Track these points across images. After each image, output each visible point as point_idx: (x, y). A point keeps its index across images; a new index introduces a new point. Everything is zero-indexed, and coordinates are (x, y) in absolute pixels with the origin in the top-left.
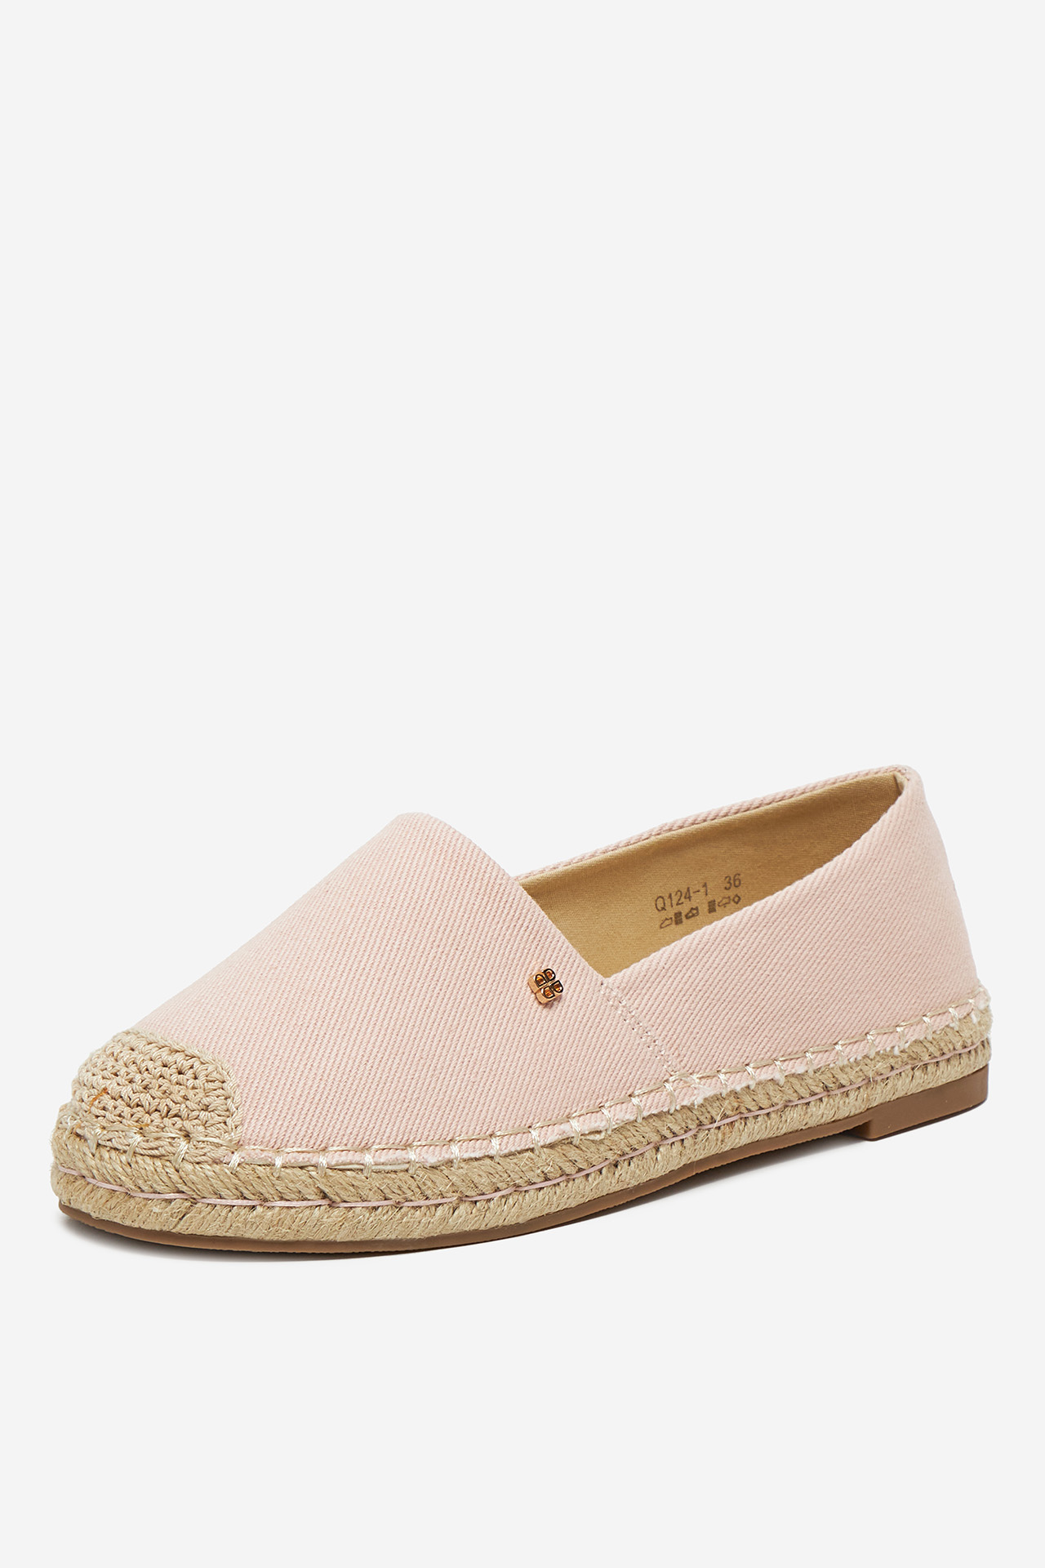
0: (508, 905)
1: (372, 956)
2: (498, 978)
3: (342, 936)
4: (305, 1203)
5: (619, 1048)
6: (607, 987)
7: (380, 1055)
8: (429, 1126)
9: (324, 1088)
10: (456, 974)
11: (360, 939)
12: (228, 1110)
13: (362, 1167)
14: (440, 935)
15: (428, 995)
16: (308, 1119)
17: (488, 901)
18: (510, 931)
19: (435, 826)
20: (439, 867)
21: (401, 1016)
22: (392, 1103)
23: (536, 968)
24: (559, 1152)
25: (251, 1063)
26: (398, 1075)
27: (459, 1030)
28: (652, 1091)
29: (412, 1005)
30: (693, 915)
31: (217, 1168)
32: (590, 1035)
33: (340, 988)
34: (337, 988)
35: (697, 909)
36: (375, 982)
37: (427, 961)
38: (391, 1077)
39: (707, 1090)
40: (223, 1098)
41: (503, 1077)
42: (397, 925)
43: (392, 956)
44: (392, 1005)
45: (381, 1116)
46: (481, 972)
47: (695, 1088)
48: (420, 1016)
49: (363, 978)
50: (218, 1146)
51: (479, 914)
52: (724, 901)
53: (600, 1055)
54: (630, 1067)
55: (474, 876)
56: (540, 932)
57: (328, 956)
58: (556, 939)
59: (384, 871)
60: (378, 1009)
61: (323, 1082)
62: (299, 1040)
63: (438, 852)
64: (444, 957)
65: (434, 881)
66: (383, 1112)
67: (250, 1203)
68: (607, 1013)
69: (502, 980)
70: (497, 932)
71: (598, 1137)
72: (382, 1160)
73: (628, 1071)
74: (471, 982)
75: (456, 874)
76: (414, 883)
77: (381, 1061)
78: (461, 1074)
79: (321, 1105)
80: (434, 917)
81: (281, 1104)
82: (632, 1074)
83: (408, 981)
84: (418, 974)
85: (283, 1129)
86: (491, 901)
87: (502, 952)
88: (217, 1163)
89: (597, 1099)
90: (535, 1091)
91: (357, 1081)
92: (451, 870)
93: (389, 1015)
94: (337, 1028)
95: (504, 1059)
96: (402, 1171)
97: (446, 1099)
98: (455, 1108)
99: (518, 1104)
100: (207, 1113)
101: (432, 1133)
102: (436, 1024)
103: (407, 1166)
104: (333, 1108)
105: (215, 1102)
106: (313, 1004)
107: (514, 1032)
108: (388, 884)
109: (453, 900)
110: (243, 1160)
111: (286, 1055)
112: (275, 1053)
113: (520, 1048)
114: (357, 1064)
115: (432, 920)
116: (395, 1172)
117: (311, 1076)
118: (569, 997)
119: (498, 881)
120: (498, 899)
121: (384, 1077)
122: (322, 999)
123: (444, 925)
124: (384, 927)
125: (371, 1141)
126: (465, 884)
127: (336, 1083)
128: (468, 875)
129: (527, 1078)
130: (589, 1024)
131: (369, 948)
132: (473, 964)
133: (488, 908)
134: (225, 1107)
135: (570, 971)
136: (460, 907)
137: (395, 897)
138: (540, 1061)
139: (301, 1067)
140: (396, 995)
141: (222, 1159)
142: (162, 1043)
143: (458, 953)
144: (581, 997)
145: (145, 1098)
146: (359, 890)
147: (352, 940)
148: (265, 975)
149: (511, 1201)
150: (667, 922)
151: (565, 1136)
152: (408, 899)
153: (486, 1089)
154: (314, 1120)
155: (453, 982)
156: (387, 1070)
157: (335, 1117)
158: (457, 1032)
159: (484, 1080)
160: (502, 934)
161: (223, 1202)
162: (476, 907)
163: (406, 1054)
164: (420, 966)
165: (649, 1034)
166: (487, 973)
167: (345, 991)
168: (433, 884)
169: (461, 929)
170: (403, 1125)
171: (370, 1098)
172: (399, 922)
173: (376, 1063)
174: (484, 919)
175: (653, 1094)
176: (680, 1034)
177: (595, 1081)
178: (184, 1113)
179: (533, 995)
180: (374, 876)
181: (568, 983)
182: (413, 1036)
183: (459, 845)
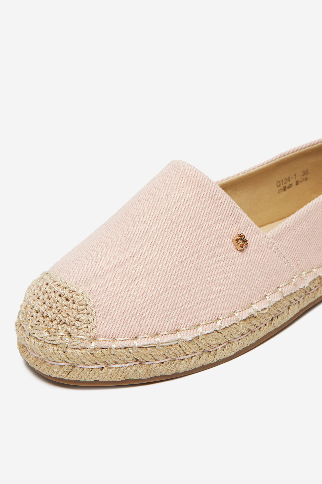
0: (222, 204)
1: (159, 235)
2: (218, 240)
3: (145, 225)
4: (128, 365)
5: (273, 267)
6: (267, 238)
7: (163, 287)
8: (187, 319)
9: (136, 306)
10: (199, 240)
11: (153, 226)
12: (89, 320)
13: (155, 345)
14: (191, 222)
15: (186, 253)
16: (128, 323)
17: (213, 203)
18: (223, 216)
19: (187, 167)
20: (189, 188)
21: (173, 265)
22: (170, 311)
23: (235, 234)
24: (248, 322)
25: (100, 294)
26: (172, 296)
27: (201, 268)
28: (287, 284)
29: (178, 258)
30: (290, 187)
31: (83, 351)
32: (261, 263)
33: (143, 252)
34: (142, 252)
35: (292, 184)
36: (161, 248)
37: (185, 235)
38: (168, 297)
39: (310, 279)
40: (86, 314)
41: (222, 290)
42: (171, 218)
43: (169, 234)
44: (169, 260)
45: (164, 318)
46: (211, 238)
47: (305, 280)
48: (182, 264)
49: (155, 247)
50: (84, 340)
51: (209, 210)
52: (302, 180)
53: (265, 271)
54: (278, 275)
55: (206, 191)
56: (237, 216)
57: (138, 235)
58: (244, 218)
59: (165, 191)
60: (162, 262)
61: (135, 303)
62: (124, 281)
63: (189, 180)
64: (193, 233)
65: (188, 195)
66: (165, 316)
67: (101, 366)
68: (268, 251)
69: (221, 241)
70: (217, 218)
71: (265, 311)
72: (165, 341)
73: (277, 277)
74: (206, 243)
75: (198, 191)
76: (178, 196)
77: (163, 290)
78: (202, 291)
79: (134, 315)
80: (188, 213)
81: (115, 316)
82: (279, 278)
83: (176, 246)
84: (181, 242)
85: (116, 329)
86: (214, 203)
87: (220, 227)
88: (83, 349)
89: (264, 293)
90: (237, 294)
91: (152, 301)
92: (195, 189)
93: (167, 265)
94: (142, 274)
95: (222, 281)
96: (174, 344)
97: (195, 305)
98: (200, 308)
99: (229, 302)
100: (79, 322)
101: (189, 323)
102: (190, 267)
103: (177, 342)
104: (140, 316)
105: (83, 317)
106: (131, 261)
107: (226, 266)
108: (166, 197)
109: (196, 204)
110: (96, 347)
111: (118, 290)
112: (112, 288)
113: (229, 274)
114: (152, 292)
115: (187, 214)
116: (171, 345)
117: (130, 300)
118: (251, 245)
119: (217, 193)
120: (217, 202)
121: (165, 298)
122: (135, 259)
123: (193, 216)
124: (164, 219)
125: (159, 331)
126: (202, 196)
127: (142, 303)
128: (203, 191)
129: (233, 288)
130: (260, 258)
131: (157, 231)
132: (207, 234)
133: (213, 207)
134: (87, 319)
135: (251, 233)
136: (200, 207)
137: (170, 204)
138: (239, 279)
139: (125, 296)
140: (171, 254)
141: (86, 347)
142: (60, 283)
143: (200, 230)
144: (256, 245)
145: (50, 313)
146: (153, 200)
147: (150, 227)
148: (109, 245)
149: (227, 348)
150: (281, 191)
151: (251, 314)
152: (175, 205)
153: (214, 297)
154: (131, 323)
155: (198, 245)
156: (166, 294)
157: (142, 321)
158: (200, 270)
159: (213, 292)
160: (220, 218)
161: (88, 367)
162: (207, 206)
163: (176, 284)
164: (182, 238)
165: (286, 258)
166: (213, 238)
167: (146, 254)
168: (187, 196)
169: (201, 218)
170: (175, 321)
171: (158, 309)
172: (171, 216)
173: (161, 291)
174: (211, 212)
175: (287, 286)
176: (298, 255)
177: (263, 284)
178: (68, 323)
179: (235, 247)
180: (160, 193)
181: (250, 238)
182: (179, 275)
183: (198, 177)
